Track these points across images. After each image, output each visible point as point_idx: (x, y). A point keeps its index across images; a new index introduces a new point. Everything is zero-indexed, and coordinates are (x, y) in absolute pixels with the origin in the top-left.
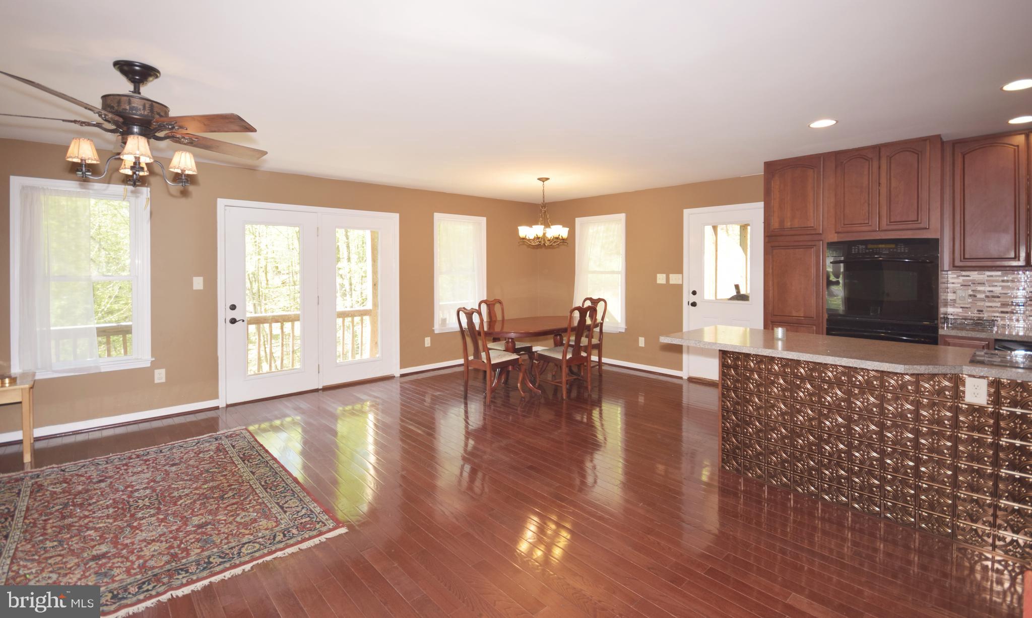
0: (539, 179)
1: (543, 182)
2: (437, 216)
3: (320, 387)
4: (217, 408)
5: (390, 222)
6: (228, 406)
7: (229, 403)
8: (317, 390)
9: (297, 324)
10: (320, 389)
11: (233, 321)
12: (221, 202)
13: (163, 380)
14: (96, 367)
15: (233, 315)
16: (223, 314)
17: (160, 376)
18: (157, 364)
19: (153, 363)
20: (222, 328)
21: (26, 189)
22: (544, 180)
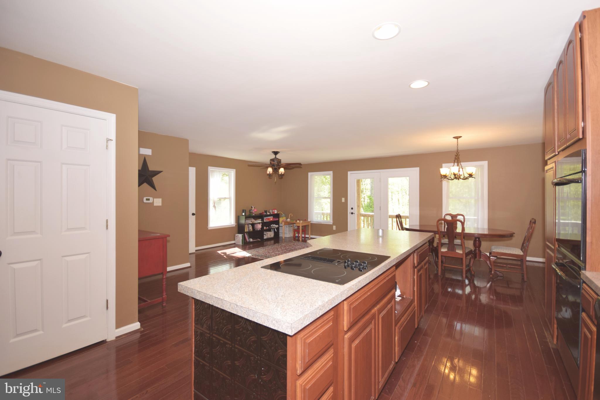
0: (454, 138)
2: (444, 166)
5: (415, 172)
11: (352, 213)
12: (349, 173)
13: (335, 229)
14: (321, 222)
15: (352, 211)
16: (349, 211)
17: (334, 228)
18: (334, 224)
19: (333, 223)
20: (349, 215)
21: (311, 175)
22: (457, 138)
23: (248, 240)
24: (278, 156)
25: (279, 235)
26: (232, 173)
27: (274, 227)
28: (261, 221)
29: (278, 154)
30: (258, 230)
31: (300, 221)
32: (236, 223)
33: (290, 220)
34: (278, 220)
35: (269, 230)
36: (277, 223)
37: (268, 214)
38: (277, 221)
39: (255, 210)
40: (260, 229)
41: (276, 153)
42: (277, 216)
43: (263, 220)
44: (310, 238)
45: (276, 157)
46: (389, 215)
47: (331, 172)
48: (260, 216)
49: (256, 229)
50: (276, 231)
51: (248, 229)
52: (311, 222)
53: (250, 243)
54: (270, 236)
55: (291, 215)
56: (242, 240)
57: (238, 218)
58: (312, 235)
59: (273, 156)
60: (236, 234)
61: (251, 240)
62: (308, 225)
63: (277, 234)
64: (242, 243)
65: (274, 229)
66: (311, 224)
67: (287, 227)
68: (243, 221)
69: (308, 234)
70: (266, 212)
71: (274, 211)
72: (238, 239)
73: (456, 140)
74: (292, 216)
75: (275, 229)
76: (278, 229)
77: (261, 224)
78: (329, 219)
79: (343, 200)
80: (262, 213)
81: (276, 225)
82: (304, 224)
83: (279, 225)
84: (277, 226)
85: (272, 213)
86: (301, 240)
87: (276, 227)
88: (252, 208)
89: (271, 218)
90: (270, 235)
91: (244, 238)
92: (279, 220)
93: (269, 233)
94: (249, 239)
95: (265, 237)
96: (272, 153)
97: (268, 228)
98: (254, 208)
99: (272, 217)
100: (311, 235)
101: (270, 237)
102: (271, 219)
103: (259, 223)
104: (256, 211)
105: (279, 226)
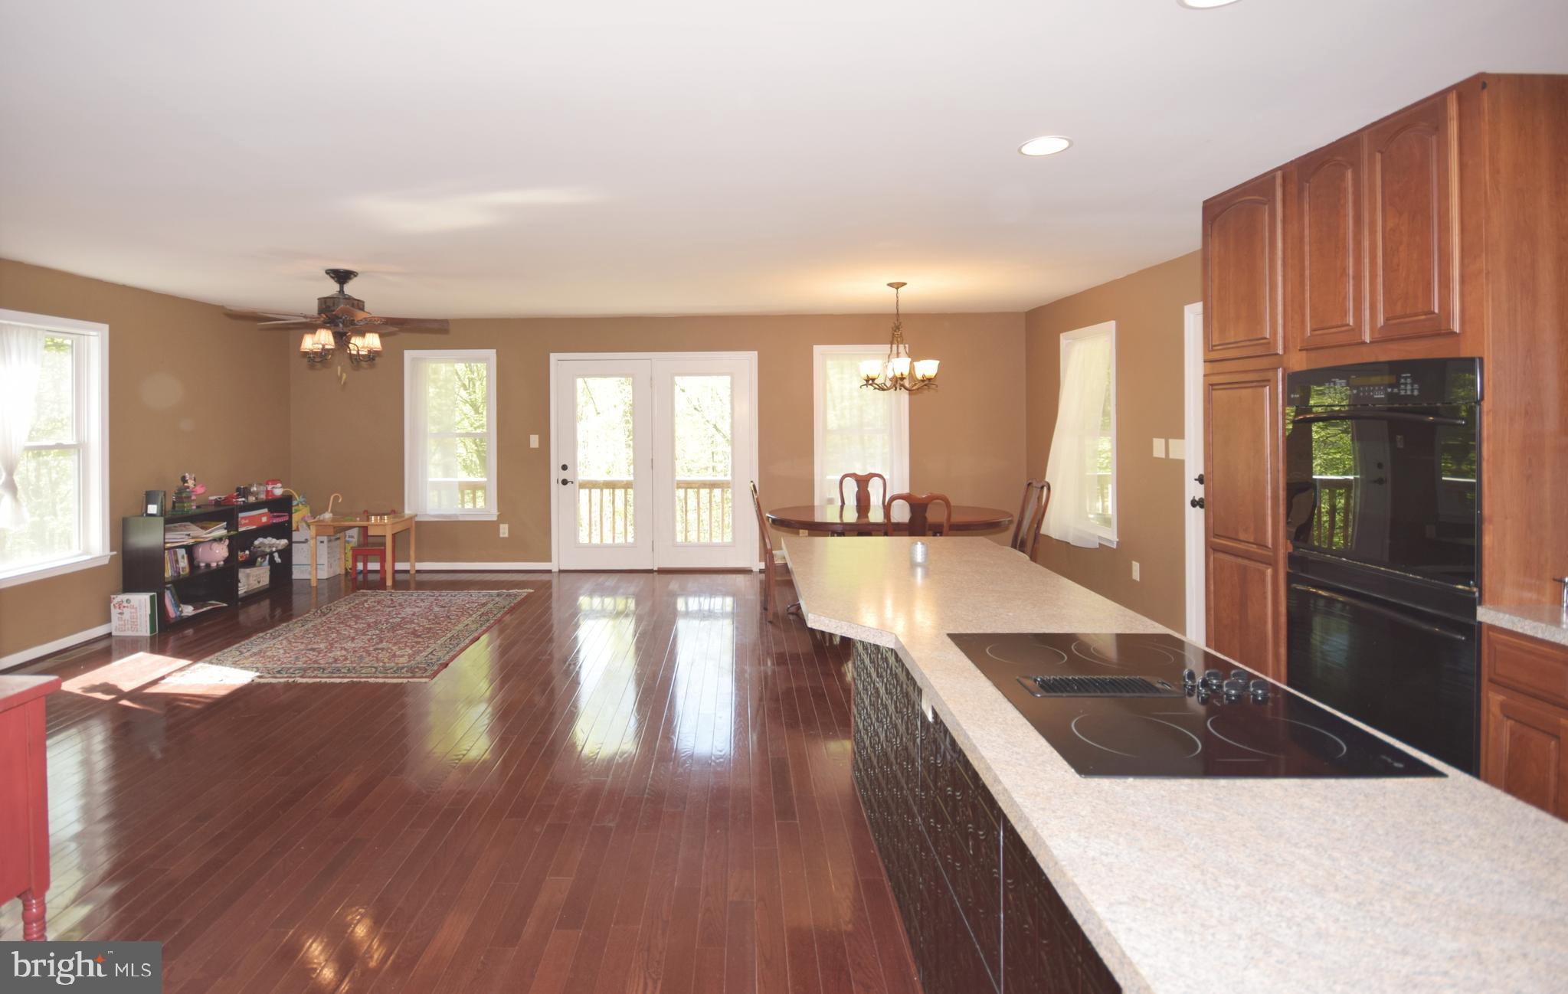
0: (890, 285)
1: (897, 288)
2: (818, 350)
3: (655, 569)
4: (549, 571)
5: (747, 362)
6: (561, 571)
7: (562, 568)
8: (651, 571)
9: (630, 491)
10: (656, 571)
11: (565, 482)
12: (554, 357)
13: (506, 535)
14: (456, 515)
15: (564, 475)
16: (556, 474)
17: (504, 531)
18: (502, 518)
19: (499, 516)
20: (555, 487)
21: (414, 360)
22: (898, 286)
23: (172, 611)
24: (350, 289)
25: (290, 573)
26: (95, 340)
27: (271, 546)
28: (224, 532)
29: (350, 279)
30: (214, 565)
31: (381, 519)
32: (112, 550)
33: (331, 515)
34: (287, 518)
35: (251, 563)
36: (284, 530)
37: (252, 499)
38: (286, 522)
39: (200, 490)
40: (222, 563)
41: (342, 277)
42: (282, 505)
43: (232, 524)
44: (412, 572)
45: (341, 291)
46: (678, 481)
47: (492, 353)
48: (223, 512)
49: (202, 565)
50: (278, 560)
51: (172, 567)
52: (418, 519)
53: (184, 622)
54: (259, 582)
55: (336, 498)
56: (152, 616)
57: (121, 527)
58: (419, 559)
59: (331, 288)
60: (117, 593)
61: (188, 610)
62: (408, 530)
63: (282, 570)
64: (152, 629)
65: (271, 554)
66: (419, 524)
67: (322, 542)
68: (149, 537)
69: (407, 560)
70: (244, 492)
71: (269, 487)
72: (127, 615)
73: (895, 290)
74: (340, 500)
75: (276, 555)
76: (286, 553)
77: (227, 542)
78: (480, 503)
79: (534, 441)
80: (226, 499)
81: (278, 539)
82: (398, 528)
83: (290, 538)
84: (284, 542)
85: (263, 496)
86: (389, 583)
87: (280, 548)
88: (184, 480)
89: (263, 516)
90: (253, 579)
91: (159, 607)
92: (290, 522)
93: (253, 572)
94: (177, 606)
95: (242, 590)
96: (328, 276)
97: (247, 552)
98: (195, 480)
99: (266, 510)
100: (416, 561)
101: (258, 586)
102: (264, 519)
103: (220, 539)
104: (203, 491)
105: (291, 543)
